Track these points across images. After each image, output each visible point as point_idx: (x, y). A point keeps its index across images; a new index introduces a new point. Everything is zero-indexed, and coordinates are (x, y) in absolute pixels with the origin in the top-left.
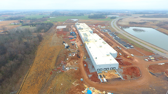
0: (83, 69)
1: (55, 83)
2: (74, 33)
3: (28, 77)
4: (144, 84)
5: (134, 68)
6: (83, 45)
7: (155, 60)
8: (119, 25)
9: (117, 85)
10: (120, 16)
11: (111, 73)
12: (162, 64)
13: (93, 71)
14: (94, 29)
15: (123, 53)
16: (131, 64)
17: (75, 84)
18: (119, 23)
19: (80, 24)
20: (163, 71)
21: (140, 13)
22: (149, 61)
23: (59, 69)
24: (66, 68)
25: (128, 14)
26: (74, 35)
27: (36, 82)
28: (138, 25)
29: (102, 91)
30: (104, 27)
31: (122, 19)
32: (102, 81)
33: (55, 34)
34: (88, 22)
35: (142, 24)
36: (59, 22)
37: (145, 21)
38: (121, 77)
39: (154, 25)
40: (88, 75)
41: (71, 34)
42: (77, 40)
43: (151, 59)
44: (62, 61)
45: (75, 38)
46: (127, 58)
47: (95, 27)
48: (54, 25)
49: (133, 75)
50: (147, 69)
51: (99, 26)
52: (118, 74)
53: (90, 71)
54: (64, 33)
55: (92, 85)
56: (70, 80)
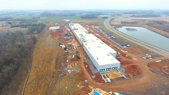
0: (85, 70)
1: (59, 87)
2: (69, 34)
3: (28, 82)
4: (146, 81)
5: (134, 67)
6: (81, 46)
7: (152, 57)
8: (112, 25)
9: (122, 84)
10: (112, 15)
11: (113, 73)
12: (159, 61)
13: (96, 72)
14: (88, 29)
15: (121, 52)
16: (131, 63)
17: (80, 86)
18: (112, 23)
19: (74, 24)
20: (161, 68)
21: (130, 13)
22: (147, 59)
23: (61, 72)
24: (68, 70)
25: (119, 14)
26: (69, 36)
27: (39, 87)
28: (130, 25)
29: (108, 91)
30: (98, 27)
31: (114, 19)
32: (106, 82)
33: (50, 36)
34: (81, 22)
35: (134, 24)
36: (51, 23)
37: (136, 21)
38: (123, 76)
39: (144, 24)
40: (91, 76)
41: (66, 35)
42: (74, 41)
43: (148, 57)
44: (63, 64)
45: (71, 39)
46: (126, 57)
47: (89, 27)
48: (47, 26)
49: (135, 73)
50: (146, 67)
51: (93, 26)
52: (120, 74)
53: (92, 72)
54: (58, 34)
55: (97, 86)
56: (74, 83)
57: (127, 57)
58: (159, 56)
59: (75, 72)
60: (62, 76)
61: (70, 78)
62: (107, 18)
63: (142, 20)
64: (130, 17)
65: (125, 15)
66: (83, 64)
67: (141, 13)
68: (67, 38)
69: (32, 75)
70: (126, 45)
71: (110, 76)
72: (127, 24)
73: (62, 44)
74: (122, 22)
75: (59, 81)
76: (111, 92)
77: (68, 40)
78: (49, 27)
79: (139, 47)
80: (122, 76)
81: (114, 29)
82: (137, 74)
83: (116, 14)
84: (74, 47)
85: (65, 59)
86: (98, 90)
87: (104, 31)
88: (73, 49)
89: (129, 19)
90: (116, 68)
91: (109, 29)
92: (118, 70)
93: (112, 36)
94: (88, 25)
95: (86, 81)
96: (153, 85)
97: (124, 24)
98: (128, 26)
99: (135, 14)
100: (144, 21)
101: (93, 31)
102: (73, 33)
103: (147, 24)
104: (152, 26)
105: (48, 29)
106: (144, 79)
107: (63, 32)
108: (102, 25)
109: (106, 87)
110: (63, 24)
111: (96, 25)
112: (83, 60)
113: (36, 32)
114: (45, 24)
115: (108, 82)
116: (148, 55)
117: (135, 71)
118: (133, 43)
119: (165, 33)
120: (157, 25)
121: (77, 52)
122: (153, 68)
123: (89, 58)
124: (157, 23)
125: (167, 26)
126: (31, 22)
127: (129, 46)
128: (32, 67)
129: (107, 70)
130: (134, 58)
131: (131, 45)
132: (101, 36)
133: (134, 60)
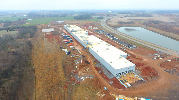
1: (77, 98)
4: (165, 82)
6: (86, 50)
13: (112, 77)
14: (87, 30)
15: (130, 54)
17: (100, 95)
20: (173, 67)
22: (157, 59)
29: (133, 97)
31: (109, 19)
34: (77, 23)
35: (130, 24)
38: (142, 79)
39: (141, 24)
40: (108, 82)
41: (65, 38)
42: (75, 44)
43: (158, 57)
48: (38, 28)
49: (151, 75)
50: (159, 67)
51: (91, 27)
53: (108, 77)
54: (55, 37)
55: (119, 93)
56: (93, 92)
59: (90, 79)
60: (76, 85)
61: (86, 86)
62: (102, 18)
63: (137, 20)
64: (125, 16)
65: (119, 15)
66: (94, 69)
67: (134, 13)
68: (67, 41)
70: (132, 46)
71: (128, 81)
72: (124, 24)
73: (63, 48)
74: (119, 22)
75: (75, 91)
76: (136, 98)
77: (69, 43)
78: (41, 29)
79: (145, 47)
80: (140, 79)
81: (113, 30)
82: (153, 76)
84: (79, 51)
86: (121, 97)
87: (104, 32)
88: (77, 53)
89: (125, 19)
90: (131, 71)
91: (109, 30)
92: (134, 73)
93: (114, 37)
94: (85, 26)
95: (105, 88)
96: (173, 86)
97: (122, 24)
98: (125, 26)
99: (128, 14)
100: (140, 20)
101: (92, 33)
102: (71, 35)
103: (144, 24)
104: (149, 26)
105: (41, 32)
106: (162, 80)
107: (60, 34)
108: (100, 26)
109: (128, 92)
110: (57, 26)
111: (94, 26)
112: (93, 64)
113: (28, 35)
114: (36, 25)
115: (128, 87)
117: (150, 72)
118: (138, 43)
119: (163, 32)
120: (153, 24)
123: (99, 62)
124: (153, 23)
125: (162, 26)
126: (19, 24)
127: (135, 46)
128: (37, 77)
129: (123, 73)
130: (145, 59)
131: (137, 46)
132: (103, 38)
133: (146, 61)
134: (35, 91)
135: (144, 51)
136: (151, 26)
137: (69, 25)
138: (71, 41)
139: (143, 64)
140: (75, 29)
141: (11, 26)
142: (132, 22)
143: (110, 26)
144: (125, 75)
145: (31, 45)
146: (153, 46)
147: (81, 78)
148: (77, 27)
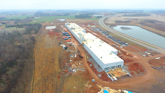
2: (67, 33)
3: (34, 83)
4: (151, 78)
6: (81, 46)
7: (151, 55)
10: (105, 15)
11: (118, 71)
12: (158, 58)
13: (101, 71)
17: (88, 86)
18: (107, 22)
20: (161, 65)
21: (122, 12)
22: (147, 56)
23: (66, 72)
25: (112, 13)
26: (68, 35)
28: (124, 23)
30: (94, 26)
31: (108, 18)
32: (113, 80)
34: (76, 22)
35: (127, 23)
36: (47, 22)
38: (128, 74)
39: (137, 23)
40: (97, 75)
41: (64, 35)
42: (73, 40)
43: (148, 54)
44: (66, 63)
45: (70, 39)
46: (126, 55)
47: (85, 27)
48: (43, 26)
49: (138, 70)
50: (147, 64)
51: (89, 26)
52: (125, 72)
53: (97, 70)
54: (56, 34)
55: (105, 85)
56: (82, 82)
57: (128, 55)
58: (158, 54)
59: (81, 71)
60: (68, 76)
61: (77, 78)
62: (101, 17)
63: (134, 19)
64: (123, 16)
65: (117, 14)
66: (86, 63)
67: (132, 13)
68: (66, 38)
69: (37, 76)
70: (124, 44)
71: (115, 75)
72: (121, 23)
73: (62, 43)
74: (116, 21)
75: (66, 81)
76: (120, 90)
77: (67, 39)
78: (45, 27)
79: (137, 45)
80: (126, 74)
81: (109, 28)
82: (140, 71)
83: (109, 14)
84: (75, 47)
85: (68, 58)
86: (107, 88)
87: (100, 30)
88: (73, 48)
89: (123, 19)
90: (120, 66)
91: (105, 28)
92: (122, 68)
93: (109, 35)
94: (84, 24)
95: (93, 80)
96: (157, 82)
97: (118, 23)
98: (122, 25)
99: (126, 14)
100: (136, 20)
101: (89, 30)
102: (70, 32)
103: (140, 23)
104: (144, 25)
105: (44, 29)
106: (148, 76)
107: (60, 31)
108: (98, 24)
109: (114, 85)
110: (59, 24)
111: (92, 24)
112: (86, 59)
113: (33, 32)
114: (41, 23)
115: (115, 81)
116: (146, 52)
117: (138, 68)
118: (130, 41)
119: (158, 31)
120: (149, 24)
121: (78, 51)
122: (154, 65)
123: (91, 57)
124: (149, 22)
125: (158, 25)
126: (26, 22)
127: (127, 44)
128: (36, 68)
129: (112, 68)
130: (134, 56)
131: (129, 44)
132: (98, 35)
133: (135, 58)
134: (33, 79)
135: (135, 48)
136: (147, 26)
137: (69, 23)
138: (70, 37)
139: (132, 60)
140: (74, 27)
141: (20, 24)
142: (129, 21)
143: (107, 24)
144: (113, 70)
145: (35, 41)
146: (145, 44)
147: (73, 70)
148: (76, 25)
